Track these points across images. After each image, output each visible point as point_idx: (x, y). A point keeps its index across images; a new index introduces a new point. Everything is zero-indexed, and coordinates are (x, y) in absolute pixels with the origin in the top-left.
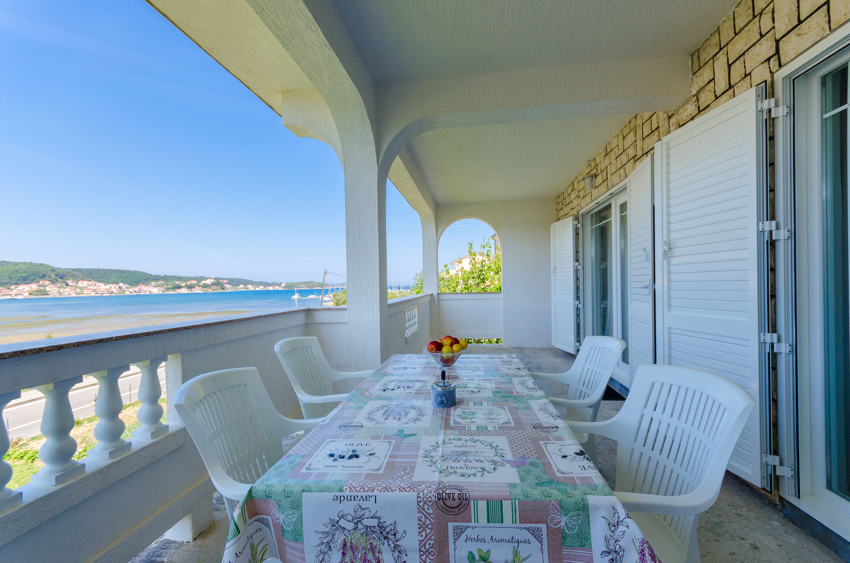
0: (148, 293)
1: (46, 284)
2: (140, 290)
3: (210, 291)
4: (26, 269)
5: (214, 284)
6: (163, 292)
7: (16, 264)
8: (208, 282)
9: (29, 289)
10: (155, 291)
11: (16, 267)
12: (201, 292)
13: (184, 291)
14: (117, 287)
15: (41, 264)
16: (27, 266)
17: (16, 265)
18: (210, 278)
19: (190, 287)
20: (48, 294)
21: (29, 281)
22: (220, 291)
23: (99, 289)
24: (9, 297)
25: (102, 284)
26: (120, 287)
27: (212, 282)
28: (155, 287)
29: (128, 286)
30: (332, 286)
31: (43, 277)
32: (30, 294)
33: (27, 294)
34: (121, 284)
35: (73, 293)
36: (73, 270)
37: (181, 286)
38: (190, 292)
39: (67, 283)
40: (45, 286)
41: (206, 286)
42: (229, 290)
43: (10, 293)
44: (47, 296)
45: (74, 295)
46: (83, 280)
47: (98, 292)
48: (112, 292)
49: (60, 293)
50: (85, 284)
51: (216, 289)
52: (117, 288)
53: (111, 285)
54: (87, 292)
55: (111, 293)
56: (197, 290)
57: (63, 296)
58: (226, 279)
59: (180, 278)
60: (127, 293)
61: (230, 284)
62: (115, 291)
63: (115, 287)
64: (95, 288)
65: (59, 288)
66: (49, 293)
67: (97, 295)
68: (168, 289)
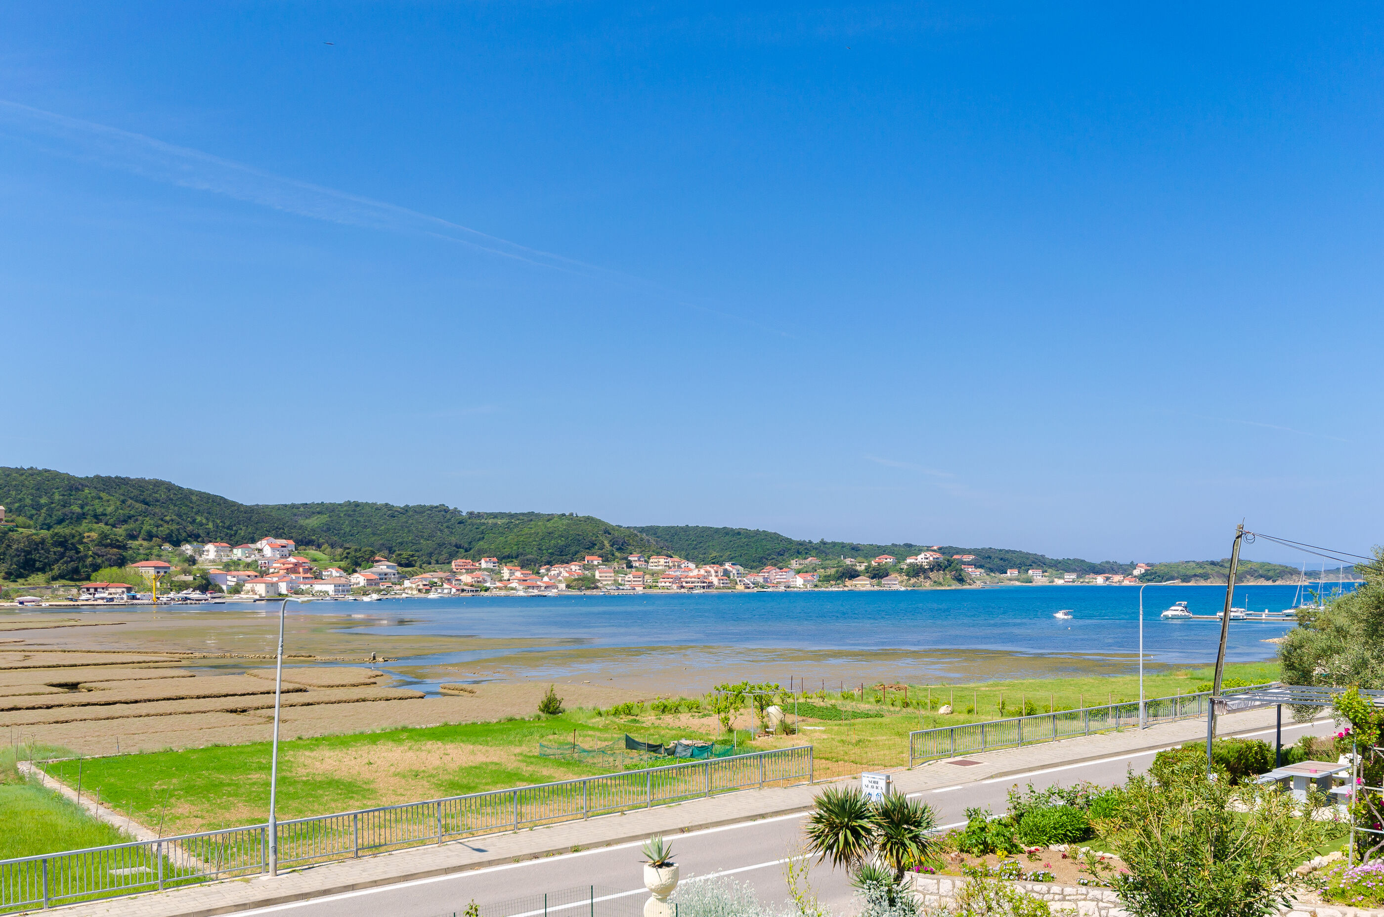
0: (782, 589)
1: (596, 563)
2: (766, 580)
3: (927, 585)
4: (565, 530)
5: (937, 566)
6: (816, 586)
7: (550, 518)
8: (921, 559)
9: (567, 575)
10: (799, 582)
11: (549, 524)
12: (903, 589)
13: (863, 584)
14: (721, 570)
15: (588, 518)
16: (565, 522)
17: (548, 520)
18: (929, 549)
19: (878, 574)
20: (597, 588)
21: (568, 557)
22: (953, 587)
23: (687, 577)
24: (536, 592)
25: (692, 566)
26: (726, 573)
27: (931, 559)
28: (798, 572)
29: (741, 569)
30: (1308, 574)
31: (590, 547)
32: (568, 586)
33: (562, 586)
34: (727, 566)
35: (639, 586)
36: (642, 530)
37: (856, 571)
38: (876, 588)
39: (630, 562)
40: (592, 568)
41: (916, 571)
42: (978, 585)
43: (539, 583)
44: (595, 592)
45: (640, 590)
46: (658, 554)
47: (684, 584)
48: (710, 585)
49: (618, 585)
50: (658, 563)
51: (941, 580)
52: (720, 574)
53: (708, 568)
54: (663, 584)
55: (709, 587)
56: (896, 583)
57: (621, 592)
58: (969, 552)
59: (855, 550)
60: (740, 588)
61: (981, 567)
62: (715, 581)
63: (716, 572)
64: (678, 573)
65: (616, 572)
66: (599, 584)
67: (683, 590)
68: (827, 579)
